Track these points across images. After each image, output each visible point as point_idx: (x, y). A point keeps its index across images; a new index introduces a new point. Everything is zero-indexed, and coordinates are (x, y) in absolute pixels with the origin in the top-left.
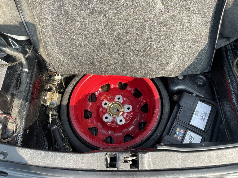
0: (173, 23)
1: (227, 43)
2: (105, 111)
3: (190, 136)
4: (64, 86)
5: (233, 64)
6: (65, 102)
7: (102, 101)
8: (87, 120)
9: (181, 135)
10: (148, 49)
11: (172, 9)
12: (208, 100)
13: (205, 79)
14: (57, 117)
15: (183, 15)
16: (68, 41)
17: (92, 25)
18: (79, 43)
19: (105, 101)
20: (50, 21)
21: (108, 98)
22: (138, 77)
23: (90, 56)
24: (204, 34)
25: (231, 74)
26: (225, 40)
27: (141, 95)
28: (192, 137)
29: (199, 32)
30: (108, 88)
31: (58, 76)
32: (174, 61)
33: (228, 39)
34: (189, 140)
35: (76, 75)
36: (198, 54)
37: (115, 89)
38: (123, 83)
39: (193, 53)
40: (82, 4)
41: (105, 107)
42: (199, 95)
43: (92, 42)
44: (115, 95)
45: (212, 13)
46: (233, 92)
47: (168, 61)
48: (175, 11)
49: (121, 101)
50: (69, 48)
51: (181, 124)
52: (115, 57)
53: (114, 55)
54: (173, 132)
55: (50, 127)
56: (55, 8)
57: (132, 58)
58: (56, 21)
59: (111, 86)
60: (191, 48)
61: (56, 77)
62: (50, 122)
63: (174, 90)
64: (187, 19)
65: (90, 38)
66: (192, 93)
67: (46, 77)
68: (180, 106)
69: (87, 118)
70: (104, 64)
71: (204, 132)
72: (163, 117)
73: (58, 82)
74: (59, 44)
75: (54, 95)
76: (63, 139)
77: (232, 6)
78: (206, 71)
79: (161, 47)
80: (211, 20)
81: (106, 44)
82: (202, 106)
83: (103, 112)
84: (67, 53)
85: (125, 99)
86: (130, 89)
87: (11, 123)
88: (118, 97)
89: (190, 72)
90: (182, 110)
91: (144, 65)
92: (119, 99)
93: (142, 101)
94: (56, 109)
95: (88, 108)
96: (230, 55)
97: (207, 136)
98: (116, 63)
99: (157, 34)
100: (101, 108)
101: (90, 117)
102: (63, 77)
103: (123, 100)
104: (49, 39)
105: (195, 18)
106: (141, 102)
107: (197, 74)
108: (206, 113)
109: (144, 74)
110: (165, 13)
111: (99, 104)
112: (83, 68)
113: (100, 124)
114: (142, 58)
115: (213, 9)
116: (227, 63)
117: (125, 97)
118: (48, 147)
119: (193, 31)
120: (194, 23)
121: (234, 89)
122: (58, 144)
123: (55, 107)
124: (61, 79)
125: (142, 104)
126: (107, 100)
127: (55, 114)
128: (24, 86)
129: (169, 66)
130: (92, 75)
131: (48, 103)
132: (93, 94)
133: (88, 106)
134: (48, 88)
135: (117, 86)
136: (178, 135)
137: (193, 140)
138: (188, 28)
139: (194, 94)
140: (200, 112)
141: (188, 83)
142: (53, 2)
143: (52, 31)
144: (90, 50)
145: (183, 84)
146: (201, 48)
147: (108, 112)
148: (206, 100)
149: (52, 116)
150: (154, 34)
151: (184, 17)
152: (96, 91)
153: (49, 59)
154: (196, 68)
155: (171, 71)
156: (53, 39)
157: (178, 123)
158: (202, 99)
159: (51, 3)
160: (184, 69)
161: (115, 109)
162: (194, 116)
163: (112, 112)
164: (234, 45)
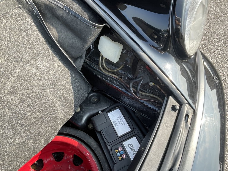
0: (24, 82)
1: (83, 60)
3: (128, 145)
5: (101, 70)
9: (122, 152)
10: (23, 121)
11: (10, 72)
12: (112, 107)
13: (95, 94)
15: (27, 69)
22: (41, 149)
24: (60, 68)
25: (106, 77)
26: (79, 60)
27: (63, 153)
28: (130, 145)
29: (55, 70)
32: (60, 107)
33: (81, 57)
34: (131, 149)
36: (71, 85)
38: (36, 162)
39: (67, 88)
42: (103, 109)
45: (49, 50)
46: (120, 88)
47: (54, 111)
48: (15, 72)
51: (114, 144)
54: (115, 158)
57: (16, 143)
60: (61, 86)
63: (83, 125)
64: (34, 69)
66: (98, 113)
68: (100, 131)
71: (133, 131)
72: (97, 153)
77: (59, 36)
78: (90, 89)
79: (35, 108)
80: (55, 55)
82: (113, 115)
86: (48, 160)
89: (80, 101)
90: (104, 133)
91: (36, 135)
93: (69, 157)
96: (93, 66)
97: (137, 131)
99: (19, 103)
105: (41, 63)
106: (69, 159)
107: (86, 97)
108: (120, 116)
109: (44, 141)
110: (6, 81)
114: (26, 133)
115: (47, 46)
116: (97, 72)
119: (49, 74)
120: (44, 67)
121: (118, 86)
125: (71, 160)
129: (59, 113)
136: (121, 155)
137: (133, 145)
138: (42, 74)
139: (100, 112)
140: (116, 121)
141: (88, 109)
145: (86, 113)
146: (69, 80)
148: (111, 108)
150: (14, 106)
151: (30, 70)
154: (81, 95)
155: (65, 115)
157: (111, 146)
158: (107, 110)
160: (73, 104)
162: (115, 128)
164: (89, 57)
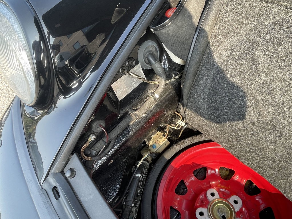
2: (205, 203)
4: (179, 137)
6: (168, 156)
7: (211, 187)
8: (176, 195)
14: (148, 164)
16: (227, 94)
17: (279, 93)
18: (241, 104)
19: (214, 190)
20: (222, 59)
21: (221, 190)
23: (242, 127)
30: (229, 175)
31: (182, 122)
35: (202, 134)
37: (237, 183)
38: (254, 185)
40: (284, 60)
41: (210, 198)
43: (260, 114)
44: (233, 193)
49: (237, 208)
50: (222, 102)
52: (280, 152)
53: (281, 149)
55: (134, 171)
56: (241, 48)
58: (230, 62)
59: (235, 177)
61: (179, 121)
62: (138, 166)
65: (260, 107)
67: (170, 115)
69: (177, 192)
70: (255, 150)
73: (177, 128)
74: (213, 90)
75: (162, 138)
76: (136, 196)
81: (280, 128)
83: (202, 202)
84: (213, 106)
85: (244, 209)
86: (260, 201)
87: (103, 141)
88: (235, 199)
92: (236, 202)
94: (154, 156)
95: (188, 180)
98: (275, 162)
100: (203, 195)
101: (181, 194)
102: (186, 126)
103: (241, 209)
104: (205, 78)
111: (203, 187)
112: (220, 135)
113: (188, 213)
117: (246, 208)
118: (115, 194)
122: (128, 199)
123: (154, 153)
124: (182, 127)
126: (218, 191)
127: (149, 160)
128: (143, 111)
130: (222, 147)
131: (150, 143)
132: (205, 169)
133: (189, 179)
134: (161, 126)
135: (244, 182)
142: (244, 39)
143: (217, 72)
144: (249, 120)
147: (209, 207)
149: (146, 160)
152: (210, 167)
153: (188, 99)
156: (209, 81)
159: (240, 40)
161: (222, 212)
163: (215, 213)
